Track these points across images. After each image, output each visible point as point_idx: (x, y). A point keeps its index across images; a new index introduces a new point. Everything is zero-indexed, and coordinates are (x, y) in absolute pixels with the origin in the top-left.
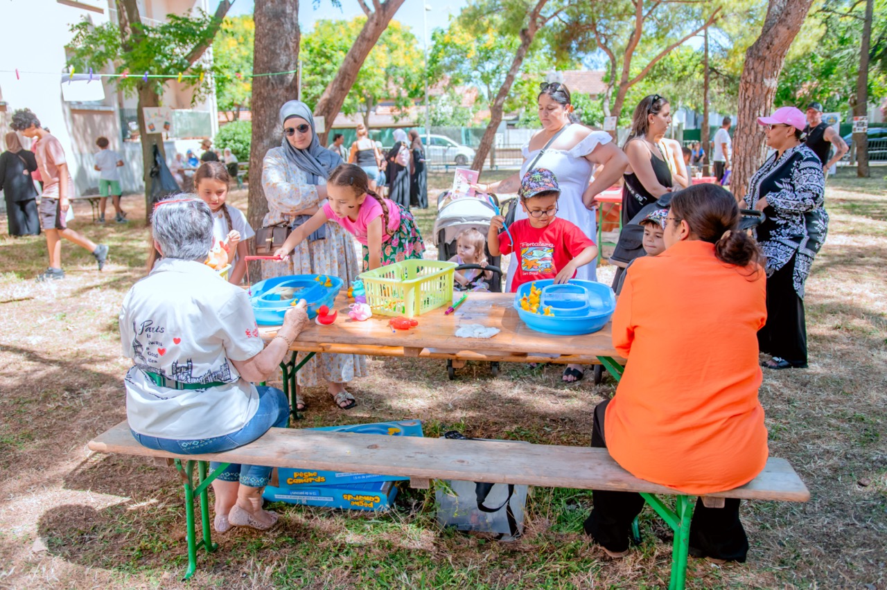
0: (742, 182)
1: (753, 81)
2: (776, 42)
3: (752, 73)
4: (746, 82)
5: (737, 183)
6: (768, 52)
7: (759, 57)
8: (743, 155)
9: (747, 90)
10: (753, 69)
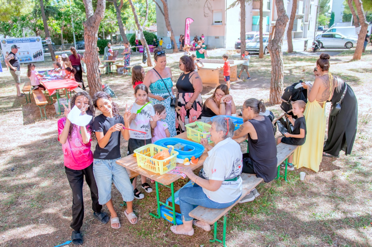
0: (93, 73)
1: (91, 35)
2: (97, 21)
3: (91, 32)
4: (88, 35)
5: (92, 73)
6: (94, 25)
7: (92, 26)
8: (92, 62)
9: (89, 38)
10: (90, 30)
